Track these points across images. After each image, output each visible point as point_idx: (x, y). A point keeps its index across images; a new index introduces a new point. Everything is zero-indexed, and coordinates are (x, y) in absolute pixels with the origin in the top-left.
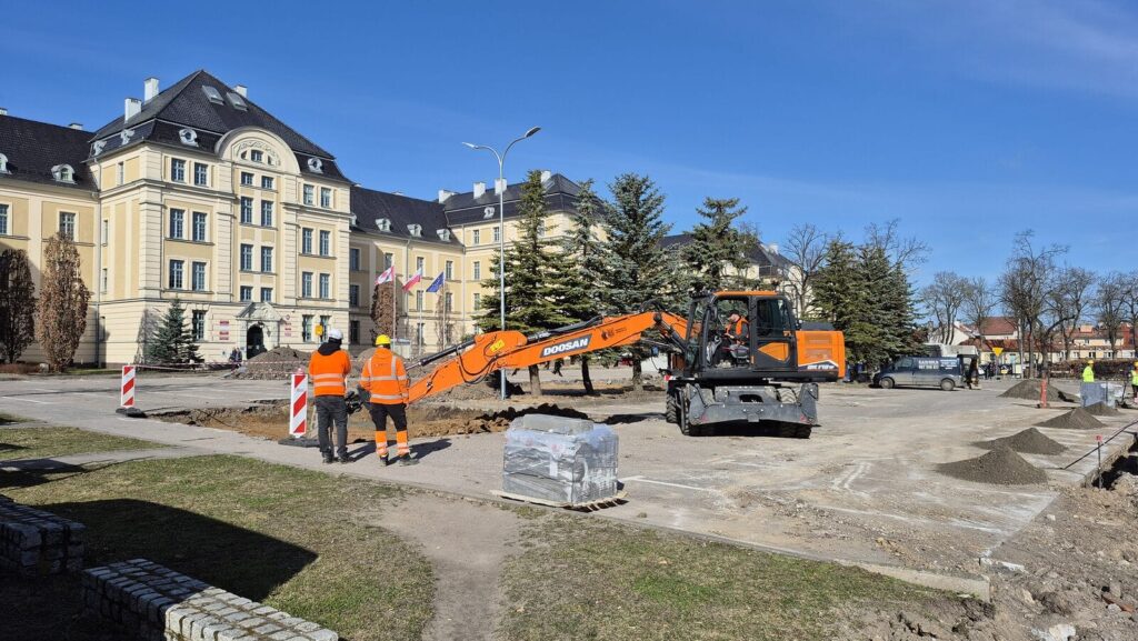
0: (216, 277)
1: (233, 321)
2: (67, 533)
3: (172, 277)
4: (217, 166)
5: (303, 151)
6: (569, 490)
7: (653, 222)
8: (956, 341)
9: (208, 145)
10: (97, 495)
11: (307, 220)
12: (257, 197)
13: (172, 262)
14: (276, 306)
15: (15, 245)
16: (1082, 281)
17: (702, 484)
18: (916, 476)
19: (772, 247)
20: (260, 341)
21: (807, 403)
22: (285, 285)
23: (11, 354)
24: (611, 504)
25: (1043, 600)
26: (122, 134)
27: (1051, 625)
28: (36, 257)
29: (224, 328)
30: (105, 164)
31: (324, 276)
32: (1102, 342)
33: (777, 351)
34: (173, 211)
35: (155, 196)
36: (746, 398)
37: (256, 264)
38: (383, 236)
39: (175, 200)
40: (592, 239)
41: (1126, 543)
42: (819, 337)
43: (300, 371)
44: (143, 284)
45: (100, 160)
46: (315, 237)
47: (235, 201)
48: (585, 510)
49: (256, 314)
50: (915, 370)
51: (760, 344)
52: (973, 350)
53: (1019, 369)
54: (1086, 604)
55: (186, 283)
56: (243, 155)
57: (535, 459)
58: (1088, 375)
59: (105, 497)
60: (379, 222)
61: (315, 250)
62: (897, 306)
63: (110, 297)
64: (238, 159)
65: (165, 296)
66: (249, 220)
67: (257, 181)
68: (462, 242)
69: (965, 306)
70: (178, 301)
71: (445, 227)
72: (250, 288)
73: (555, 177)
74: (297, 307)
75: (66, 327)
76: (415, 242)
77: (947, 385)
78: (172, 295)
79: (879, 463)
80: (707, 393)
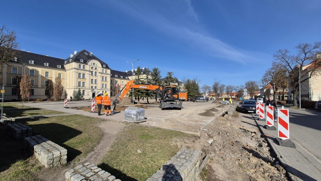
0: (87, 84)
1: (90, 92)
2: (28, 130)
3: (79, 84)
4: (87, 66)
5: (102, 64)
6: (135, 119)
7: (159, 75)
8: (206, 95)
9: (85, 62)
10: (48, 122)
11: (103, 75)
12: (94, 71)
13: (79, 82)
14: (97, 89)
15: (50, 79)
16: (224, 86)
17: (160, 118)
18: (195, 115)
19: (180, 80)
20: (95, 95)
21: (181, 104)
22: (99, 86)
23: (49, 98)
24: (143, 122)
25: (209, 135)
26: (70, 60)
27: (209, 140)
28: (54, 81)
29: (88, 93)
30: (67, 65)
31: (106, 84)
32: (227, 95)
33: (176, 96)
34: (79, 73)
35: (76, 71)
36: (171, 104)
37: (94, 82)
38: (116, 78)
39: (79, 71)
40: (149, 78)
41: (224, 125)
42: (183, 94)
43: (93, 100)
44: (74, 86)
45: (66, 64)
46: (104, 78)
47: (90, 72)
48: (138, 123)
49: (94, 91)
50: (199, 99)
51: (173, 95)
52: (208, 96)
53: (215, 99)
54: (216, 136)
55: (81, 85)
56: (92, 64)
57: (130, 114)
58: (224, 100)
59: (49, 123)
60: (116, 75)
61: (104, 80)
62: (197, 89)
63: (68, 88)
64: (91, 65)
65: (78, 88)
66: (93, 75)
67: (94, 68)
68: (130, 79)
69: (208, 90)
70: (80, 89)
71: (127, 76)
72: (93, 86)
73: (145, 69)
74: (101, 90)
75: (59, 93)
76: (122, 79)
77: (204, 101)
78: (79, 88)
79: (190, 114)
80: (165, 103)
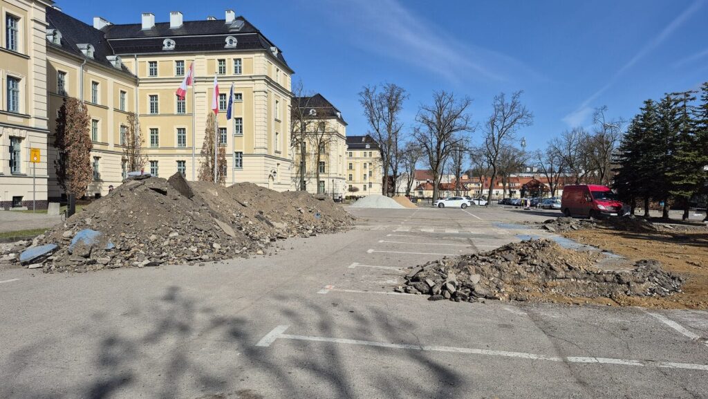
31: (13, 80)
68: (134, 73)
71: (116, 54)
76: (88, 63)
